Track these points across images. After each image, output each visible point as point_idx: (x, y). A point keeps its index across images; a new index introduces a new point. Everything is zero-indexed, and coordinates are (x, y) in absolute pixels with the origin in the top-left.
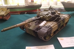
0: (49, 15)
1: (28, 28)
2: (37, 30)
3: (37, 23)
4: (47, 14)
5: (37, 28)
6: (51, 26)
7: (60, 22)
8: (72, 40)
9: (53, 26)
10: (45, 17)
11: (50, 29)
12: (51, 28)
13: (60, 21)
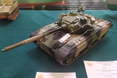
0: (75, 25)
1: (42, 42)
2: (55, 49)
3: (56, 36)
4: (73, 23)
5: (56, 45)
6: (77, 44)
7: (92, 36)
8: (105, 66)
9: (80, 44)
10: (69, 27)
11: (74, 49)
12: (76, 47)
13: (92, 34)
